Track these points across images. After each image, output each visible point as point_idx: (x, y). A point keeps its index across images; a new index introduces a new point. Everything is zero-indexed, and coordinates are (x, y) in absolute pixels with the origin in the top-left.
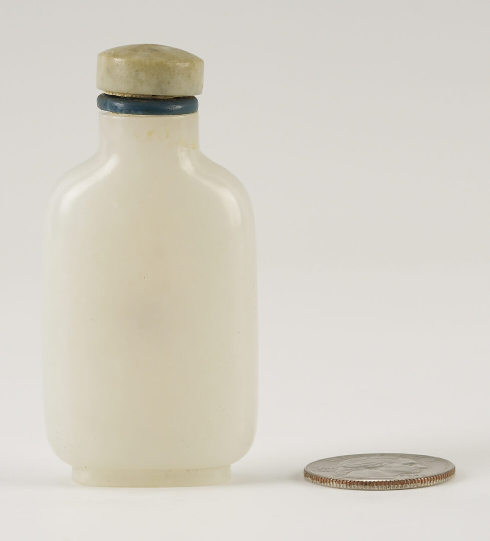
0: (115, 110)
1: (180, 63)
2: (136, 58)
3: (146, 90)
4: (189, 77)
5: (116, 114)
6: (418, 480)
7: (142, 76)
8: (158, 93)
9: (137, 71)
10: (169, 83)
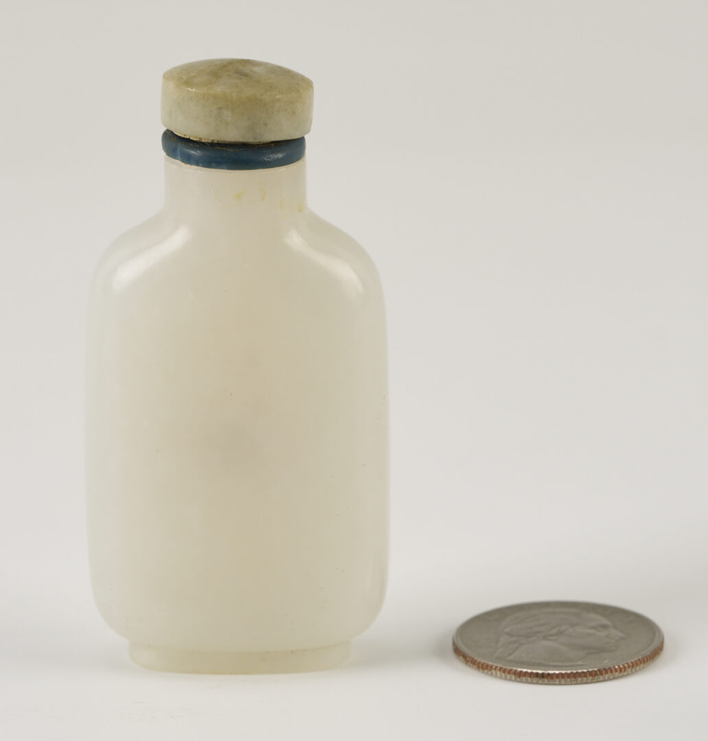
0: (188, 159)
1: (281, 96)
2: (218, 89)
3: (232, 134)
4: (294, 113)
5: (189, 166)
6: (615, 669)
7: (227, 114)
8: (249, 139)
9: (220, 108)
10: (266, 125)
